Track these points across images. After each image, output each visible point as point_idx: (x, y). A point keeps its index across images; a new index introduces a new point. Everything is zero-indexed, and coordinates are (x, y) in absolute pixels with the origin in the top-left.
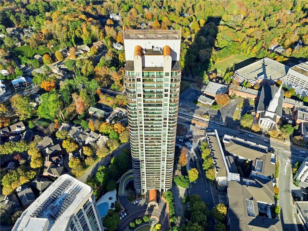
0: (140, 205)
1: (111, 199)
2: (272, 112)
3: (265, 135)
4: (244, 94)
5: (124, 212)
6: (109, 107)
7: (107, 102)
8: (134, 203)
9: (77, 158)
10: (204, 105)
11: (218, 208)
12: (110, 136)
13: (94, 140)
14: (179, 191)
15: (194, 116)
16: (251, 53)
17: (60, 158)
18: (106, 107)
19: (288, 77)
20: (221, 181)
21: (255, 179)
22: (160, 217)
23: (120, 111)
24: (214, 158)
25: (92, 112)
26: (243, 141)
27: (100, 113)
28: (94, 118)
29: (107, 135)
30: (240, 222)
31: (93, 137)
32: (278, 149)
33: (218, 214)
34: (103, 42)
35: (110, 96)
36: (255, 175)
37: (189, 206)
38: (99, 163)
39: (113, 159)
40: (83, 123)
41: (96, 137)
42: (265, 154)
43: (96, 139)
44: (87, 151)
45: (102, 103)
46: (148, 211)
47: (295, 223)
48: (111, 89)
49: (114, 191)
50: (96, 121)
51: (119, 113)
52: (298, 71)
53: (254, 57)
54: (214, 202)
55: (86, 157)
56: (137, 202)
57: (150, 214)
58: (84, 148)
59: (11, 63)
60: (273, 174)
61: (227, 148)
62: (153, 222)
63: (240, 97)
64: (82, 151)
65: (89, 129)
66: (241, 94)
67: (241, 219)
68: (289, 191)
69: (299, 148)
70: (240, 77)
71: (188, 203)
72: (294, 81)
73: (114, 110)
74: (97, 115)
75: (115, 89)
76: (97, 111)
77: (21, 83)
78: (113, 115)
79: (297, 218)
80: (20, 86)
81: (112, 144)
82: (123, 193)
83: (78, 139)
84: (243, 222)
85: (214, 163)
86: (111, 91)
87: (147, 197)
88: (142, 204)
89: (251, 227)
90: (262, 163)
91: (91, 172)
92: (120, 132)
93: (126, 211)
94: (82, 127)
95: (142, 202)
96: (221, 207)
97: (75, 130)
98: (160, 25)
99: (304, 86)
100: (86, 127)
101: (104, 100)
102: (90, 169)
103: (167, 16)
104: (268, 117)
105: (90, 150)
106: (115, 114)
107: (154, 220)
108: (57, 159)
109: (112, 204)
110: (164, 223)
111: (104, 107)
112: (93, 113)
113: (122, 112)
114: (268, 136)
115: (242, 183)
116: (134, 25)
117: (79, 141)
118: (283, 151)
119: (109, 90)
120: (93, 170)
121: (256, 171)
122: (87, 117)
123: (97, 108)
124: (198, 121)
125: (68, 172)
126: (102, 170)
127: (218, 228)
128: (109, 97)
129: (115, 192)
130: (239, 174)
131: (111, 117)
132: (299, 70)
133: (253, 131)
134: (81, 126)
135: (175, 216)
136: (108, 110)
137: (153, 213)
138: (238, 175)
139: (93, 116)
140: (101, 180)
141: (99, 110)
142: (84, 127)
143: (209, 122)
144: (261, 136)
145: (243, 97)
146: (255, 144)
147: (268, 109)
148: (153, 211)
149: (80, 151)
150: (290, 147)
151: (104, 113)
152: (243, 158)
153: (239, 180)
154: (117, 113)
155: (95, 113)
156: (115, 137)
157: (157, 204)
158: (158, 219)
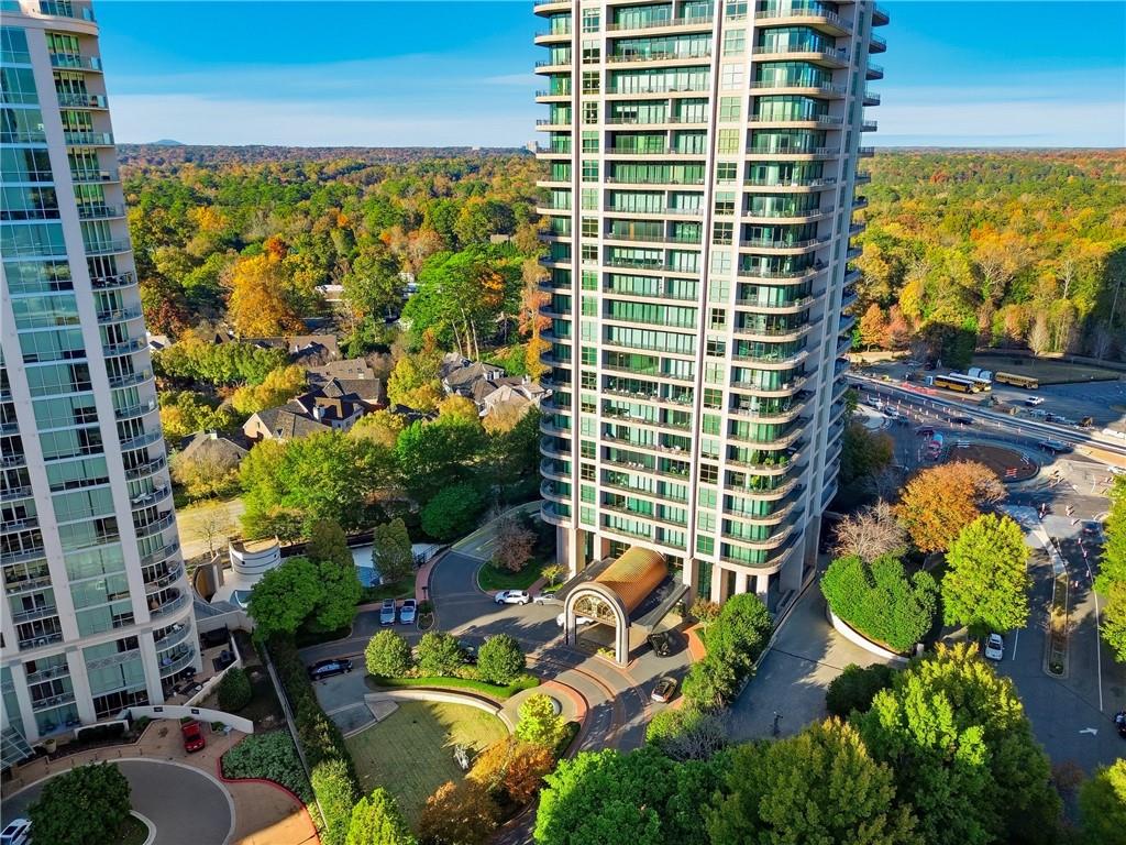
82: (479, 549)
97: (474, 372)
157: (617, 620)
158: (575, 711)
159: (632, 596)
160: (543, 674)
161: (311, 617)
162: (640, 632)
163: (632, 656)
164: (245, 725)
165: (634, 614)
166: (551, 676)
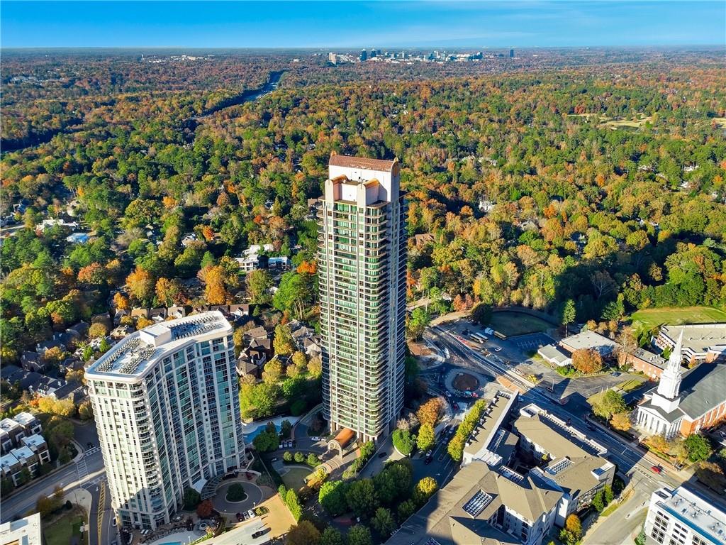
0: (319, 445)
2: (664, 397)
3: (639, 446)
4: (651, 368)
8: (312, 439)
9: (280, 362)
10: (546, 362)
11: (421, 482)
15: (508, 372)
17: (261, 356)
21: (529, 477)
26: (562, 423)
32: (647, 475)
34: (433, 237)
42: (589, 456)
44: (297, 358)
46: (324, 456)
56: (317, 438)
57: (324, 460)
59: (283, 238)
60: (578, 491)
61: (518, 423)
63: (642, 373)
66: (643, 366)
70: (667, 339)
77: (279, 264)
80: (277, 267)
83: (300, 344)
84: (444, 511)
85: (474, 432)
87: (334, 436)
88: (322, 446)
90: (571, 465)
93: (294, 442)
95: (324, 443)
97: (303, 332)
103: (587, 216)
104: (657, 408)
108: (256, 354)
114: (645, 448)
116: (508, 220)
121: (544, 471)
124: (512, 381)
133: (613, 429)
137: (328, 461)
138: (498, 457)
143: (532, 389)
145: (649, 374)
146: (585, 436)
147: (658, 390)
148: (331, 459)
152: (542, 451)
153: (494, 464)
157: (340, 449)
158: (329, 471)
159: (343, 442)
160: (322, 461)
161: (269, 447)
162: (345, 452)
163: (343, 456)
164: (259, 474)
165: (344, 447)
166: (325, 462)
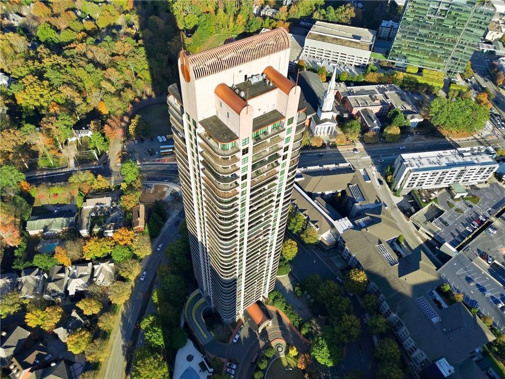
0: (244, 338)
1: (190, 358)
2: (328, 111)
3: (331, 147)
5: (230, 365)
6: (65, 204)
7: (53, 199)
8: (235, 341)
9: (80, 331)
11: (354, 278)
12: (115, 258)
13: (86, 279)
14: (282, 283)
16: (236, 27)
18: (59, 208)
19: (307, 51)
20: (326, 238)
21: (367, 214)
22: (283, 335)
23: (97, 204)
24: (302, 211)
25: (38, 231)
27: (58, 225)
28: (48, 239)
29: (108, 258)
30: (389, 280)
31: (81, 276)
32: (354, 159)
33: (358, 285)
35: (54, 184)
36: (360, 208)
37: (309, 296)
38: (124, 314)
39: (155, 294)
40: (39, 260)
41: (86, 273)
42: (353, 174)
43: (89, 277)
44: (90, 308)
45: (42, 204)
46: (262, 339)
47: (422, 242)
48: (42, 170)
49: (187, 343)
50: (68, 246)
51: (97, 208)
52: (317, 39)
53: (242, 32)
54: (332, 271)
55: (94, 319)
56: (237, 337)
57: (267, 341)
58: (80, 305)
60: (377, 196)
61: (306, 188)
62: (280, 349)
64: (80, 312)
65: (60, 265)
67: (387, 275)
68: (395, 207)
69: (374, 146)
71: (306, 292)
72: (316, 55)
73: (84, 208)
74: (52, 230)
75: (50, 167)
76: (47, 224)
78: (88, 218)
79: (420, 235)
81: (129, 270)
82: (206, 337)
83: (50, 294)
84: (393, 278)
85: (306, 218)
86: (45, 174)
87: (249, 319)
88: (247, 335)
89: (403, 278)
90: (358, 186)
91: (122, 337)
92: (129, 243)
93: (231, 361)
94: (40, 269)
95: (244, 333)
96: (356, 275)
98: (50, 11)
99: (331, 59)
100: (50, 266)
101: (44, 196)
102: (116, 333)
104: (326, 120)
105: (93, 303)
106: (90, 214)
107: (278, 345)
108: (36, 356)
109: (202, 365)
110: (294, 340)
111: (56, 211)
112: (43, 230)
113: (103, 204)
114: (334, 146)
115: (357, 227)
117: (53, 297)
118: (361, 158)
119: (38, 174)
120: (122, 332)
121: (358, 203)
122: (32, 244)
123: (44, 218)
125: (75, 363)
126: (152, 325)
127: (369, 302)
128: (52, 186)
129: (190, 344)
130: (346, 218)
131: (87, 222)
132: (317, 37)
133: (315, 148)
134: (36, 267)
135: (306, 322)
136: (68, 211)
137: (270, 338)
138: (346, 220)
139: (44, 237)
140: (160, 342)
141: (51, 220)
142: (46, 267)
144: (325, 150)
146: (334, 165)
147: (323, 109)
148: (269, 334)
149: (74, 314)
150: (364, 150)
151: (65, 221)
152: (331, 192)
153: (351, 225)
154: (94, 210)
155: (46, 229)
156: (126, 254)
159: (265, 317)
